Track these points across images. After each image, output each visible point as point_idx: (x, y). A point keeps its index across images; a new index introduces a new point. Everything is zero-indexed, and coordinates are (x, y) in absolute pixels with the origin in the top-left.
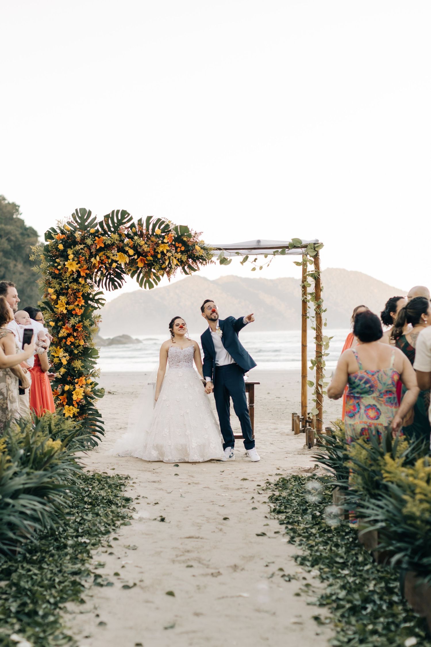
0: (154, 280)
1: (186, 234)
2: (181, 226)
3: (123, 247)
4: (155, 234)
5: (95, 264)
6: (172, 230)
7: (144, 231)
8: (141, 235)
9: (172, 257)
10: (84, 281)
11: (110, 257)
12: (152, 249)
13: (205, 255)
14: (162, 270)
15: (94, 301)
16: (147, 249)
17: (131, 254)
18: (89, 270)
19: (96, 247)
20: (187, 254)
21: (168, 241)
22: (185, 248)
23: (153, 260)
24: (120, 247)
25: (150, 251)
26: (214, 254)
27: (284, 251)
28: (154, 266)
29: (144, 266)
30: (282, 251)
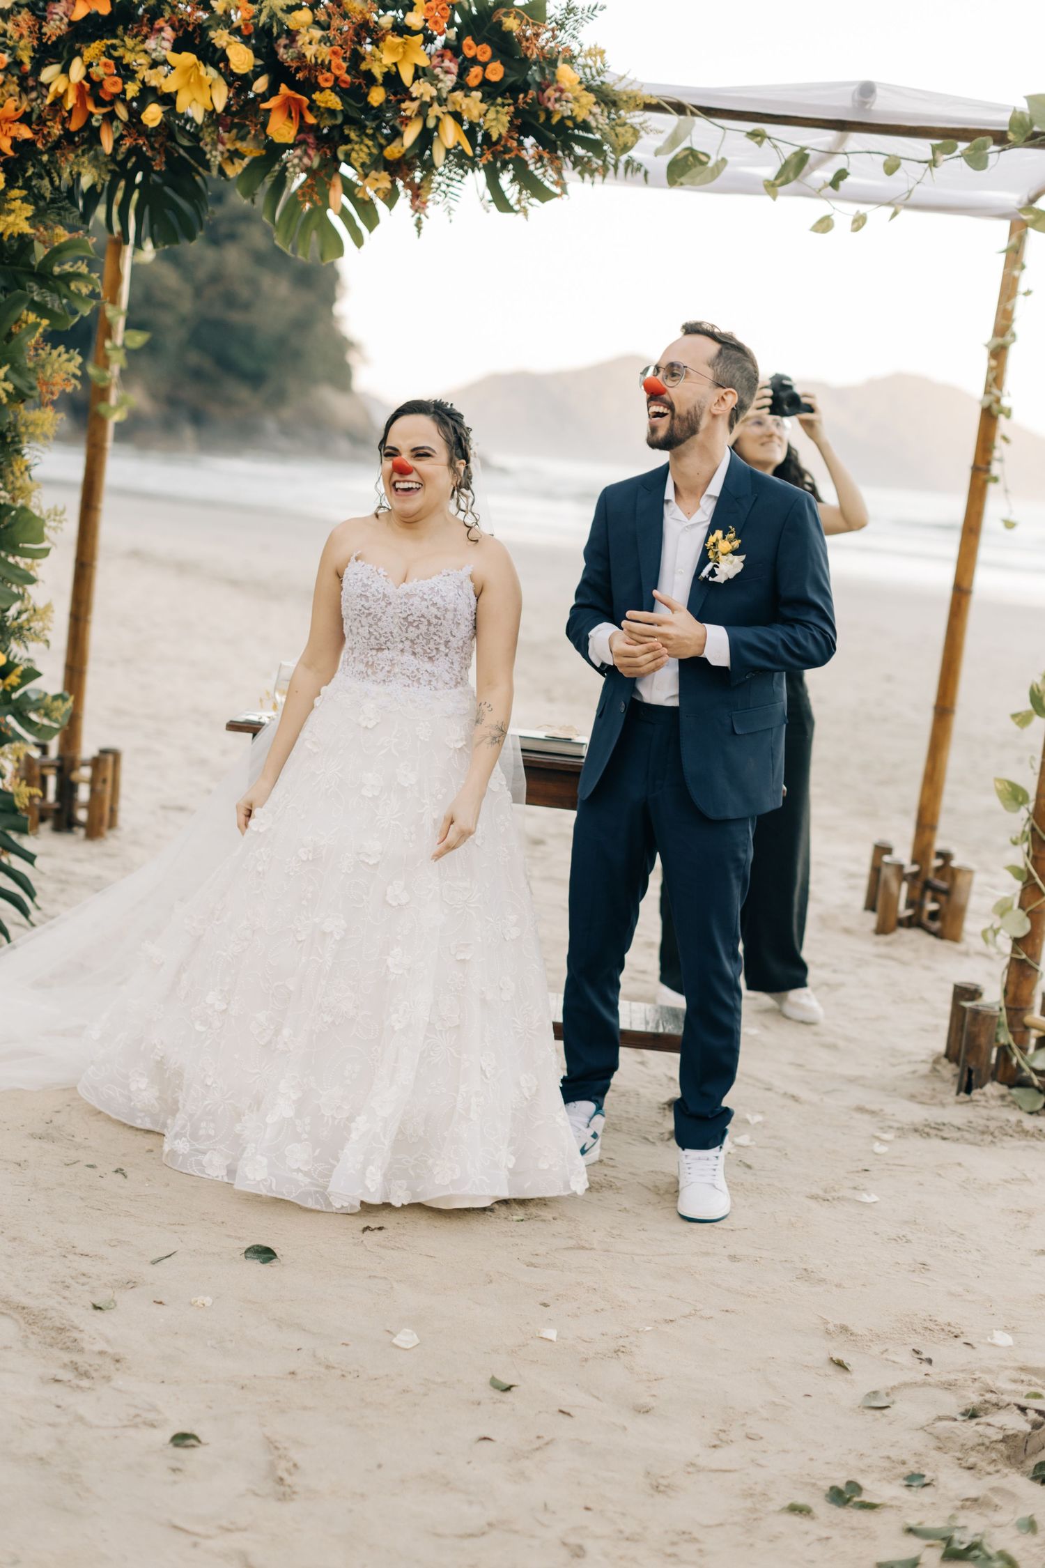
0: (344, 214)
3: (202, 29)
5: (59, 100)
9: (436, 105)
10: (3, 180)
11: (136, 72)
12: (343, 51)
13: (603, 120)
14: (385, 170)
15: (50, 282)
16: (318, 50)
17: (238, 68)
18: (29, 125)
19: (70, 10)
20: (513, 104)
21: (426, 21)
22: (508, 71)
23: (342, 111)
24: (190, 29)
25: (333, 63)
26: (643, 128)
27: (984, 152)
28: (349, 147)
29: (298, 137)
30: (972, 150)
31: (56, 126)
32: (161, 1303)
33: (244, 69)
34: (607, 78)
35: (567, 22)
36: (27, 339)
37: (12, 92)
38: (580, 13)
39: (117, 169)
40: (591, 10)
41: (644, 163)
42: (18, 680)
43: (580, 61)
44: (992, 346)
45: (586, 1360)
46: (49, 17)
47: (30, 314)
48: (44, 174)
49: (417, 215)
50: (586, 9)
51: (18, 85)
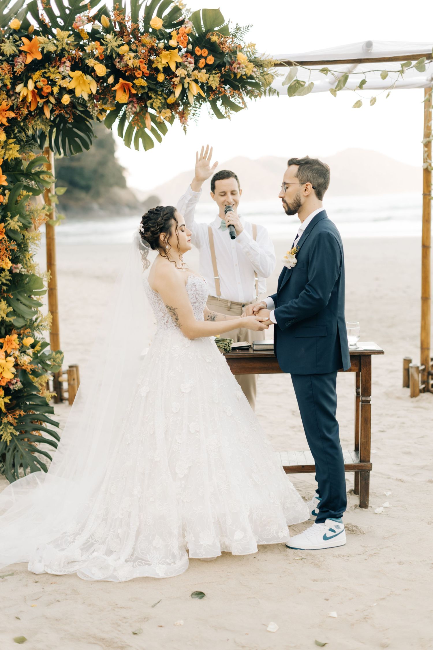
0: (153, 130)
1: (216, 29)
2: (205, 11)
3: (82, 60)
4: (151, 30)
5: (25, 98)
6: (186, 20)
7: (129, 24)
8: (121, 34)
9: (187, 78)
10: (5, 136)
11: (56, 82)
12: (145, 61)
13: (258, 74)
14: (168, 109)
15: (31, 177)
16: (133, 62)
17: (100, 74)
18: (14, 112)
19: (24, 60)
20: (220, 73)
21: (178, 42)
22: (215, 58)
23: (147, 86)
24: (77, 60)
25: (141, 66)
26: (275, 75)
27: (423, 64)
28: (152, 101)
29: (129, 100)
30: (418, 64)
31: (25, 110)
32: (161, 626)
33: (103, 74)
34: (257, 55)
35: (237, 34)
36: (25, 202)
37: (4, 98)
38: (242, 29)
39: (53, 124)
40: (247, 27)
41: (276, 89)
42: (40, 348)
43: (245, 50)
44: (424, 142)
45: (353, 625)
46: (16, 64)
47: (24, 191)
48: (22, 131)
49: (184, 125)
50: (245, 27)
51: (6, 95)
